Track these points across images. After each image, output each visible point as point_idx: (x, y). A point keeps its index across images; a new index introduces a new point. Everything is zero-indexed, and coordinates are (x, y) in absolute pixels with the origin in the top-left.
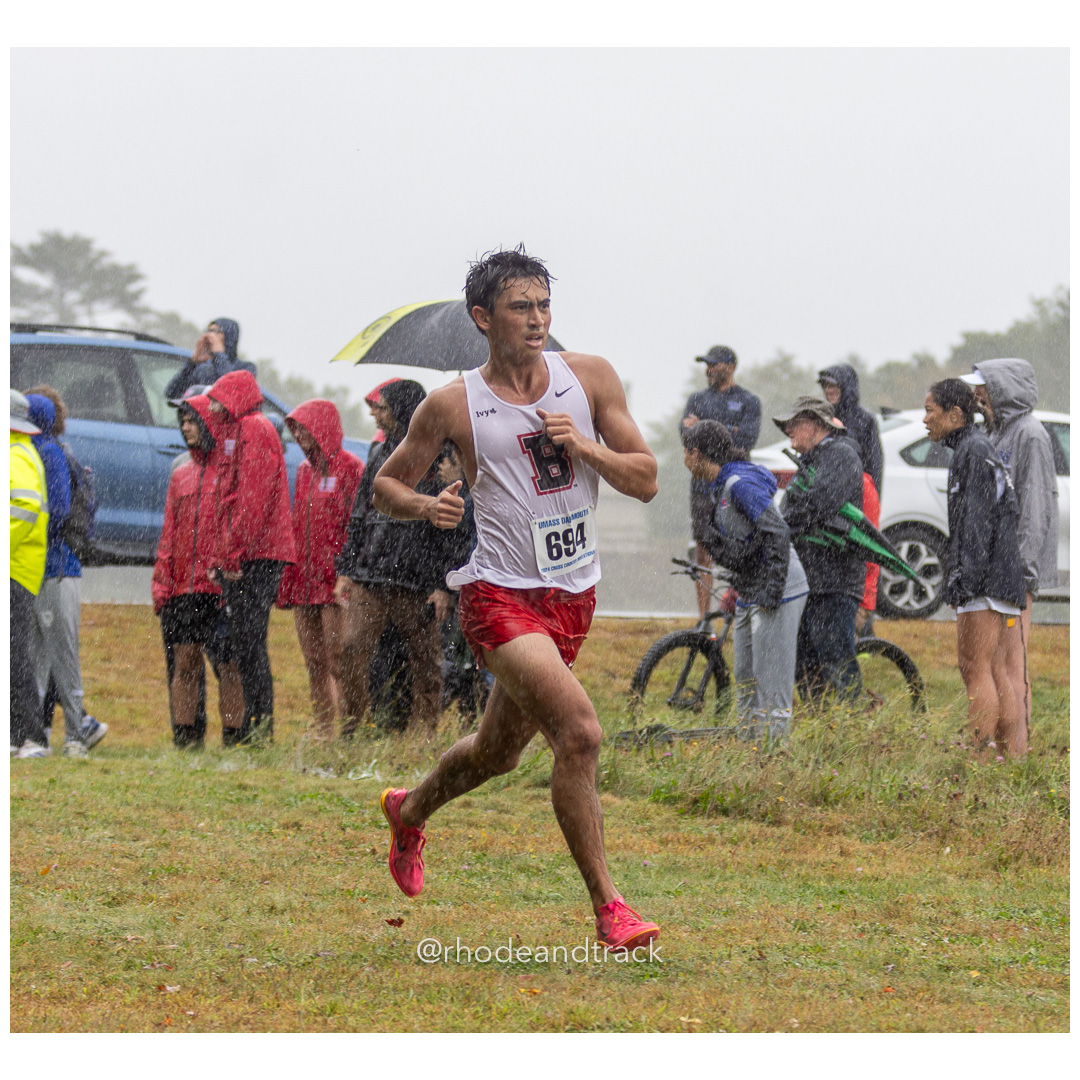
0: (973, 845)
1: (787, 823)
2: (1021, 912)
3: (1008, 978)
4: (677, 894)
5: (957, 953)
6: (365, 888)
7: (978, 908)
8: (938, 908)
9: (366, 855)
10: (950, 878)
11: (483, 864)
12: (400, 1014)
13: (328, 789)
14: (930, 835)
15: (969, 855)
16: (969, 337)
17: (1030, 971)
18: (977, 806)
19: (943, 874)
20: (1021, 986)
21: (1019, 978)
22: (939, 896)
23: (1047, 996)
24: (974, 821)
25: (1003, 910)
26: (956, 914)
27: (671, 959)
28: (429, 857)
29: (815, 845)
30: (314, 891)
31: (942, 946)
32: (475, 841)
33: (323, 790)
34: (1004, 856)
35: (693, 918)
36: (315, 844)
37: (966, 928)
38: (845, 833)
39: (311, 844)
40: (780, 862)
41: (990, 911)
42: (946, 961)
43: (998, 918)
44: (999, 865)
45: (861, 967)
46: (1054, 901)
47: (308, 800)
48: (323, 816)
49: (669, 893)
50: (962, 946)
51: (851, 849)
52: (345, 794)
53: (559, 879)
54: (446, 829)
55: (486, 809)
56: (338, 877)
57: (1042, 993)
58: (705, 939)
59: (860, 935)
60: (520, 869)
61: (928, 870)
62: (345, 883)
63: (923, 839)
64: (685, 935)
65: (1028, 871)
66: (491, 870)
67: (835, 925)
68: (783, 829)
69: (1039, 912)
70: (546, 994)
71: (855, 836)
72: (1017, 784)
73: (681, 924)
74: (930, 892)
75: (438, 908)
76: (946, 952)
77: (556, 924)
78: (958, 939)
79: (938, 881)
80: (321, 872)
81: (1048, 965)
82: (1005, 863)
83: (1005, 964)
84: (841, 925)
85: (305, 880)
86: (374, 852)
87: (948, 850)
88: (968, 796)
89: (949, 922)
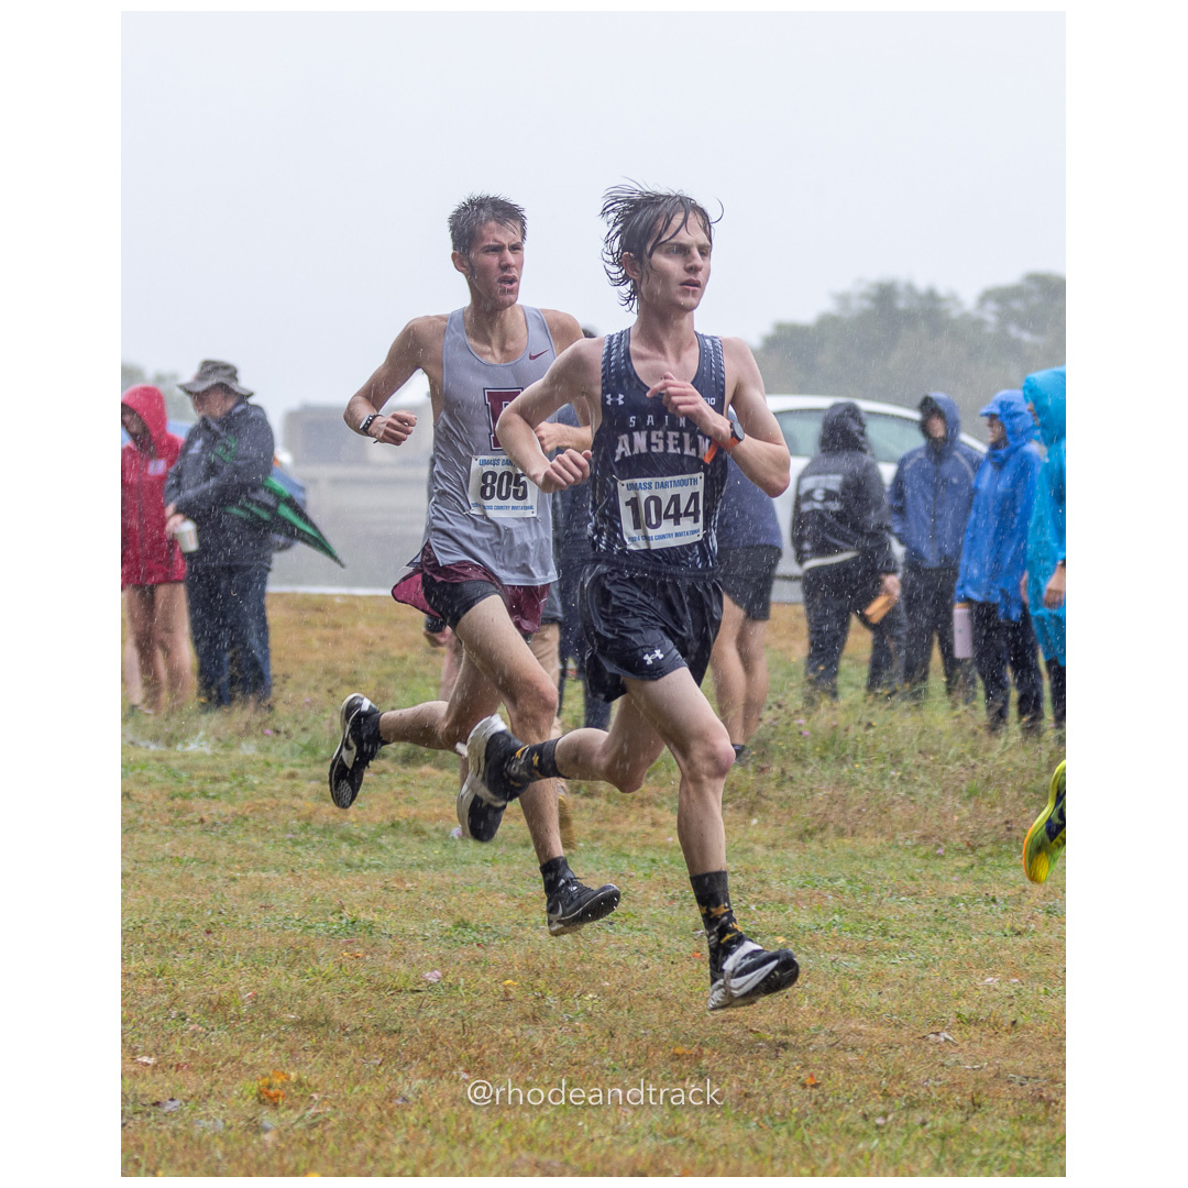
0: (780, 817)
1: (599, 795)
2: (826, 881)
3: (813, 944)
4: (494, 862)
5: (764, 920)
6: (193, 855)
7: (784, 877)
8: (746, 876)
9: (194, 824)
10: (759, 848)
11: (307, 833)
12: (227, 975)
13: (159, 760)
14: (738, 808)
15: (776, 826)
16: (780, 327)
17: (834, 937)
18: (784, 778)
19: (751, 844)
20: (825, 951)
21: (823, 944)
22: (746, 865)
23: (849, 961)
24: (781, 794)
25: (808, 879)
26: (763, 882)
27: (488, 924)
28: (255, 826)
29: (627, 816)
30: (144, 858)
31: (750, 913)
32: (299, 811)
33: (153, 762)
34: (809, 827)
35: (508, 885)
36: (145, 813)
37: (773, 896)
38: (657, 805)
39: (140, 812)
40: (593, 832)
41: (796, 879)
42: (753, 927)
43: (803, 887)
44: (805, 835)
45: (671, 933)
46: (858, 871)
47: (138, 771)
48: (154, 786)
49: (486, 861)
50: (768, 913)
51: (663, 820)
52: (174, 764)
53: (381, 847)
54: (271, 799)
55: (310, 779)
56: (167, 844)
57: (846, 958)
58: (520, 906)
59: (670, 903)
60: (343, 838)
61: (736, 840)
62: (174, 850)
63: (731, 810)
64: (501, 902)
65: (832, 841)
66: (316, 839)
67: (646, 892)
68: (596, 801)
69: (842, 882)
70: (368, 957)
71: (666, 807)
72: (823, 758)
73: (497, 891)
74: (738, 861)
75: (264, 875)
76: (753, 919)
77: (378, 889)
78: (764, 906)
79: (746, 851)
80: (150, 839)
81: (851, 931)
82: (811, 834)
83: (810, 930)
84: (652, 892)
85: (136, 847)
86: (202, 821)
87: (755, 821)
88: (775, 769)
89: (757, 890)
